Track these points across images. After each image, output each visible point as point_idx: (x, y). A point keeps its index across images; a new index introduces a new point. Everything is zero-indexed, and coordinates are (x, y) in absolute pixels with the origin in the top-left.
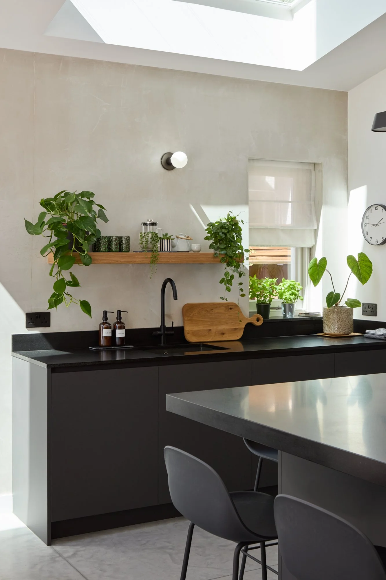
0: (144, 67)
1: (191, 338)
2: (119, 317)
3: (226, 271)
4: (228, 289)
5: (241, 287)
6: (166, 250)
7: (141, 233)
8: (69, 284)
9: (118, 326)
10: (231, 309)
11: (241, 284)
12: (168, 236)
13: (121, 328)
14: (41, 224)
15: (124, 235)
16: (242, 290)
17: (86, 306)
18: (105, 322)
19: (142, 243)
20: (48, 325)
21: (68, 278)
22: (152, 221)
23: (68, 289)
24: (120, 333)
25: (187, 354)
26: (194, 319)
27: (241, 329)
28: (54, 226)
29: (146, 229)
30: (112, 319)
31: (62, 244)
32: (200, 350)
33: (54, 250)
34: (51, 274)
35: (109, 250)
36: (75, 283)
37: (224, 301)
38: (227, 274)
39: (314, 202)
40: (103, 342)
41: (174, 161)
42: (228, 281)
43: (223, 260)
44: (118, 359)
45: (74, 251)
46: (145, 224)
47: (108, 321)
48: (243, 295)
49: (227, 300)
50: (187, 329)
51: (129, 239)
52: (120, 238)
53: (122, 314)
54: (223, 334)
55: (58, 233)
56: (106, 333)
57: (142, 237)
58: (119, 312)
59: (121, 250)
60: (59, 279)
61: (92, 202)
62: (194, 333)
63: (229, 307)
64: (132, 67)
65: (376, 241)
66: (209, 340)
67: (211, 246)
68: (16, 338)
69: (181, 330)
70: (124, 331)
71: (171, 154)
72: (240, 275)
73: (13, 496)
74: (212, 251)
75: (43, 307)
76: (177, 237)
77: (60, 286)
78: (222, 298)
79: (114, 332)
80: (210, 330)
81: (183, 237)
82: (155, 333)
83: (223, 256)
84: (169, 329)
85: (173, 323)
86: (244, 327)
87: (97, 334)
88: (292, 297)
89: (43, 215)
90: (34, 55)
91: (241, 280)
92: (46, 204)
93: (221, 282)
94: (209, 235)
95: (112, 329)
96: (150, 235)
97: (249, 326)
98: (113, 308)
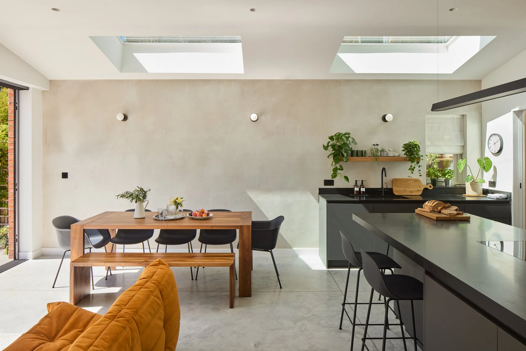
0: (372, 80)
1: (396, 193)
2: (362, 183)
3: (411, 165)
4: (412, 173)
5: (420, 172)
6: (382, 156)
7: (371, 149)
8: (339, 169)
9: (362, 186)
10: (416, 181)
11: (420, 170)
12: (383, 150)
13: (363, 187)
14: (328, 146)
15: (364, 149)
16: (420, 173)
17: (346, 178)
18: (356, 185)
19: (371, 153)
20: (333, 185)
21: (339, 167)
22: (377, 144)
23: (338, 171)
24: (363, 190)
25: (394, 199)
26: (397, 185)
27: (421, 190)
28: (333, 146)
29: (374, 147)
30: (359, 183)
31: (335, 154)
32: (400, 199)
33: (333, 156)
34: (332, 166)
35: (357, 156)
36: (342, 169)
37: (410, 178)
38: (411, 166)
39: (463, 133)
40: (355, 193)
41: (387, 118)
42: (412, 169)
43: (409, 160)
44: (362, 200)
45: (341, 156)
46: (374, 145)
47: (357, 184)
48: (421, 176)
49: (411, 177)
50: (394, 189)
51: (366, 151)
52: (362, 151)
53: (364, 182)
54: (412, 192)
55: (334, 149)
56: (356, 189)
57: (371, 150)
58: (362, 181)
59: (362, 156)
60: (335, 167)
61: (349, 137)
62: (397, 191)
63: (416, 180)
64: (369, 80)
65: (495, 151)
66: (405, 194)
67: (405, 154)
68: (320, 189)
69: (391, 189)
70: (364, 189)
71: (385, 115)
72: (419, 166)
73: (319, 250)
74: (405, 156)
75: (330, 178)
76: (389, 150)
77: (335, 170)
78: (409, 177)
79: (360, 189)
80: (405, 190)
81: (392, 150)
82: (378, 190)
83: (409, 158)
84: (384, 189)
85: (387, 186)
86: (423, 189)
87: (353, 189)
88: (449, 177)
89: (329, 142)
90: (327, 81)
91: (420, 169)
92: (331, 138)
93: (409, 170)
94: (404, 149)
95: (359, 188)
96: (375, 150)
97: (426, 189)
98: (359, 179)
